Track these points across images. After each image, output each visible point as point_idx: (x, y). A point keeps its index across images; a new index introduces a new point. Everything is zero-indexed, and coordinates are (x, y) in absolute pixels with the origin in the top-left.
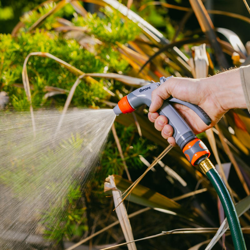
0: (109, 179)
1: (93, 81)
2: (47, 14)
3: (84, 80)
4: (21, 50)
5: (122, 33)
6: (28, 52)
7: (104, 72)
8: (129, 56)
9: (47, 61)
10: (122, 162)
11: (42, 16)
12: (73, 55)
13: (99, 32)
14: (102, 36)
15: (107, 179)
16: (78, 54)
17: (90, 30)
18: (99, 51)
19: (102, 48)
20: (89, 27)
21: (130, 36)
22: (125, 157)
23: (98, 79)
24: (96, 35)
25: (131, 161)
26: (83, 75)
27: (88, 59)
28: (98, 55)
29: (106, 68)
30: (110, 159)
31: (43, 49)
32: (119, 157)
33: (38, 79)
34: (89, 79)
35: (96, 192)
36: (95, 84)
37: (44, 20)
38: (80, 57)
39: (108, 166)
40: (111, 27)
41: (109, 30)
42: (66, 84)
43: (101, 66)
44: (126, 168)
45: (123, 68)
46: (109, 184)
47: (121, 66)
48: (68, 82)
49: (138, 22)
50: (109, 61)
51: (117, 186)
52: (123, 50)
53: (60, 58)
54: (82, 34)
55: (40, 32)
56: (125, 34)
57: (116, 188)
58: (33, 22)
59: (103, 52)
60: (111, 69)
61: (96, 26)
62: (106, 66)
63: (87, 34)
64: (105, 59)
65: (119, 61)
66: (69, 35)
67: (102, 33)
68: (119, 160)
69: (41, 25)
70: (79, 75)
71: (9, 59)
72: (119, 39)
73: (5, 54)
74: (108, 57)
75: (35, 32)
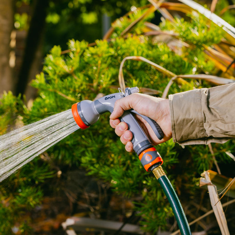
0: (205, 175)
1: (184, 82)
2: (137, 20)
3: (176, 81)
4: (116, 54)
5: (209, 36)
6: (123, 56)
7: (193, 73)
8: (216, 57)
9: (139, 64)
10: (212, 157)
11: (133, 21)
12: (165, 58)
13: (187, 36)
14: (190, 40)
15: (202, 175)
16: (169, 57)
17: (177, 34)
18: (187, 54)
19: (189, 50)
21: (216, 39)
22: (214, 152)
23: (188, 80)
24: (184, 39)
25: (220, 156)
26: (175, 76)
27: (178, 62)
28: (186, 57)
29: (194, 70)
30: (201, 155)
31: (135, 53)
32: (209, 153)
33: (133, 81)
34: (181, 80)
36: (186, 84)
37: (135, 25)
38: (171, 60)
39: (200, 161)
40: (198, 31)
41: (196, 34)
42: (158, 85)
43: (190, 67)
44: (216, 162)
45: (210, 69)
46: (204, 179)
47: (209, 67)
48: (160, 83)
49: (223, 26)
50: (197, 63)
51: (212, 181)
52: (209, 52)
53: (151, 61)
54: (170, 37)
55: (132, 37)
56: (211, 37)
57: (212, 184)
59: (191, 54)
60: (199, 70)
61: (183, 30)
62: (195, 67)
63: (174, 38)
64: (193, 61)
65: (206, 62)
66: (158, 38)
67: (190, 37)
68: (209, 155)
69: (131, 30)
70: (171, 77)
71: (105, 63)
72: (206, 42)
73: (101, 59)
74: (196, 59)
75: (127, 37)
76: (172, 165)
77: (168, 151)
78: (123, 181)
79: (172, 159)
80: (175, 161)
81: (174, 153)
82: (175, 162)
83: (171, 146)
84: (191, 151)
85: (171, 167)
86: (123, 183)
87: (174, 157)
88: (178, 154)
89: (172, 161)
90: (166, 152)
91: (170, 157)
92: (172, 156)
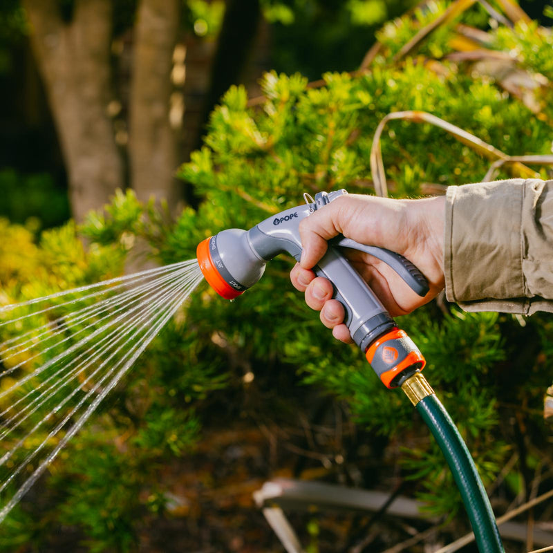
2: (433, 22)
3: (505, 169)
4: (372, 107)
6: (387, 111)
9: (427, 129)
11: (423, 28)
12: (485, 114)
13: (543, 62)
14: (549, 71)
15: (549, 391)
16: (494, 112)
17: (522, 59)
18: (542, 104)
20: (522, 52)
26: (503, 159)
28: (543, 111)
31: (418, 103)
33: (404, 169)
34: (519, 168)
35: (533, 412)
37: (428, 37)
38: (499, 120)
54: (509, 65)
55: (415, 65)
58: (404, 42)
61: (535, 48)
63: (517, 67)
66: (481, 67)
69: (420, 49)
70: (497, 158)
71: (347, 126)
73: (336, 115)
75: (404, 67)
76: (491, 365)
77: (482, 333)
78: (377, 400)
79: (492, 352)
80: (496, 355)
81: (496, 337)
82: (498, 358)
83: (489, 321)
84: (541, 333)
85: (489, 369)
86: (376, 405)
87: (496, 345)
88: (504, 340)
89: (489, 356)
90: (477, 335)
91: (487, 346)
92: (492, 343)
